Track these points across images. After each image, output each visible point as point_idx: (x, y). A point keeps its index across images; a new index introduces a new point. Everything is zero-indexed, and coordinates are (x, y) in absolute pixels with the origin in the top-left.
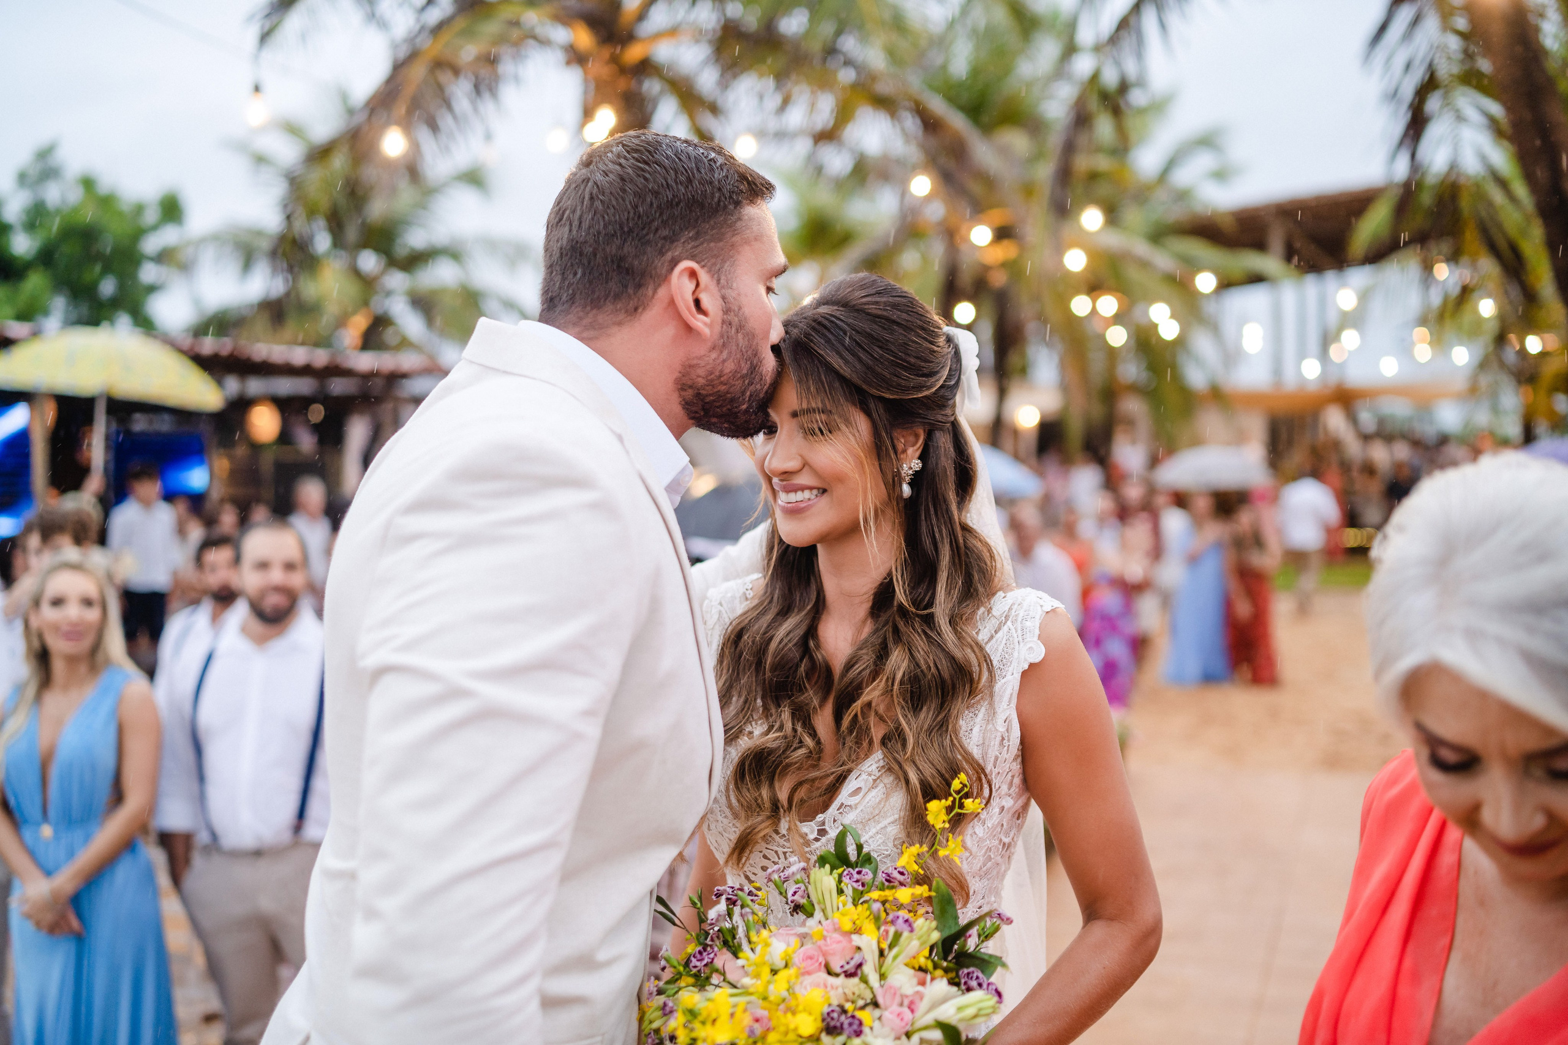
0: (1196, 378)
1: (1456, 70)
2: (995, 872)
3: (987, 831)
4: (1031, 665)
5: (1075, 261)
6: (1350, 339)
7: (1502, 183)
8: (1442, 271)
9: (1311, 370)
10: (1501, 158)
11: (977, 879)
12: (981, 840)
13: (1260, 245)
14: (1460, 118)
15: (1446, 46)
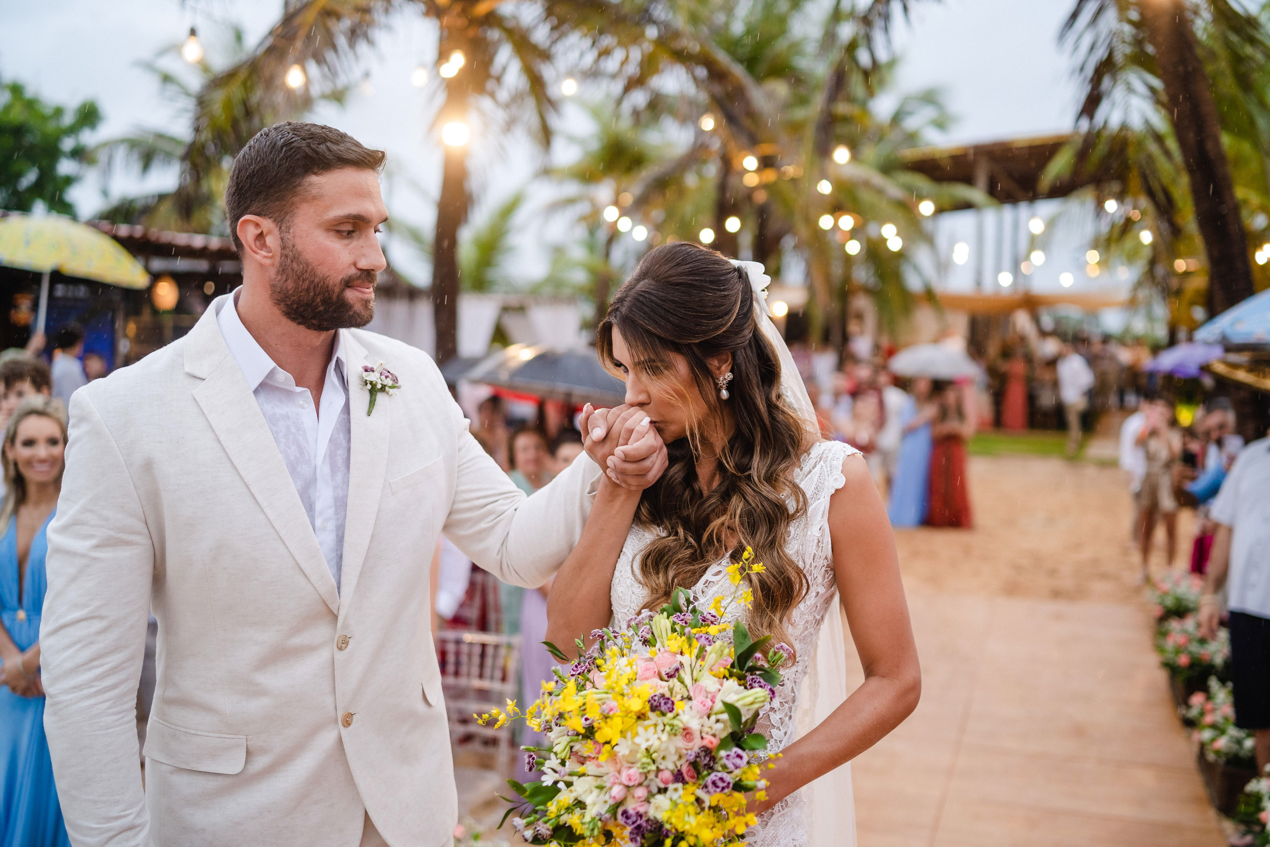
0: (914, 283)
1: (1128, 50)
2: (809, 640)
3: (806, 607)
4: (837, 491)
5: (825, 188)
6: (1038, 257)
7: (1159, 138)
8: (1111, 206)
9: (1006, 280)
10: (1160, 121)
11: (798, 641)
12: (802, 614)
13: (968, 180)
14: (1130, 89)
15: (1122, 32)
